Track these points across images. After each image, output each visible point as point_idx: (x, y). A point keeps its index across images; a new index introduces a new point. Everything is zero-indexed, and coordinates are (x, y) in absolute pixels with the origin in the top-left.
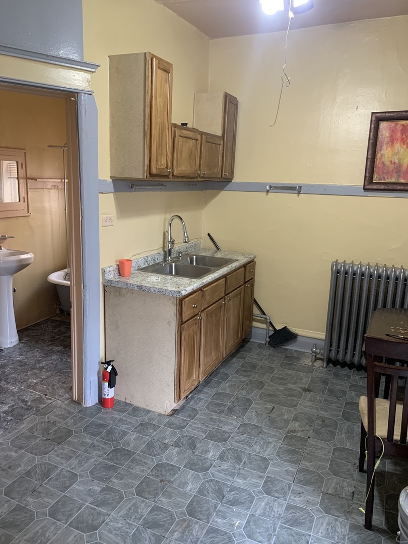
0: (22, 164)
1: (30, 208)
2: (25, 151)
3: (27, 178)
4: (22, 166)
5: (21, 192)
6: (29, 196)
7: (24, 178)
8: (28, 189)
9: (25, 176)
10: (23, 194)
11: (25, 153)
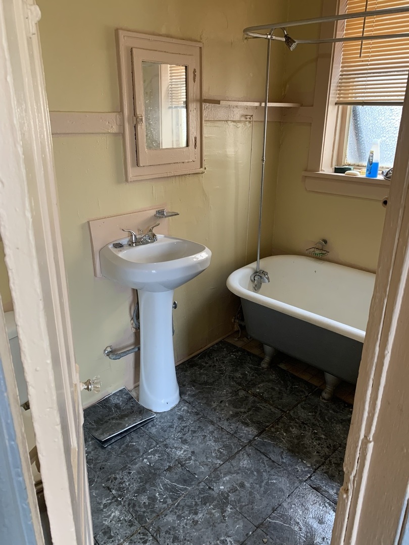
0: (195, 71)
1: (204, 158)
2: (200, 45)
3: (202, 101)
4: (195, 76)
5: (190, 128)
6: (205, 135)
7: (197, 101)
8: (203, 122)
9: (199, 97)
10: (194, 133)
11: (200, 48)
